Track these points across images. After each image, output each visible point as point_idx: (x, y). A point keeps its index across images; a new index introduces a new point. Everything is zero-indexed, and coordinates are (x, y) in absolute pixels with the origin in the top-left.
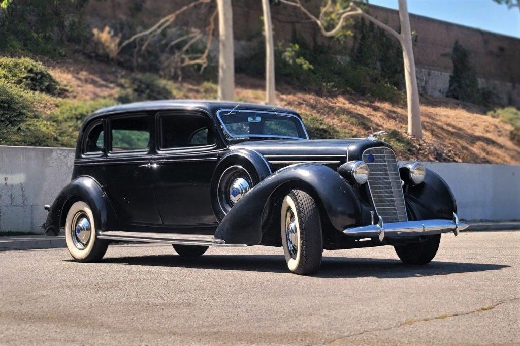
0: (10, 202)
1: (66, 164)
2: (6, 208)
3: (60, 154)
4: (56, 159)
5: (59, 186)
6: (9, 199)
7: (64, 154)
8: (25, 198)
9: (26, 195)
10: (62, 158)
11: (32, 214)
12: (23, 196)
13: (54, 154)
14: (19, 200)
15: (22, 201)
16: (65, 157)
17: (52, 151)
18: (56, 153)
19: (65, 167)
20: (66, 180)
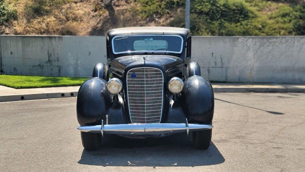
0: (215, 65)
1: (247, 45)
2: (212, 68)
3: (244, 40)
4: (241, 43)
5: (242, 57)
6: (214, 64)
7: (246, 40)
8: (222, 64)
9: (223, 62)
10: (244, 42)
11: (226, 72)
12: (222, 62)
13: (240, 40)
14: (219, 65)
15: (221, 65)
16: (246, 41)
17: (238, 38)
18: (241, 39)
19: (246, 47)
20: (246, 54)
